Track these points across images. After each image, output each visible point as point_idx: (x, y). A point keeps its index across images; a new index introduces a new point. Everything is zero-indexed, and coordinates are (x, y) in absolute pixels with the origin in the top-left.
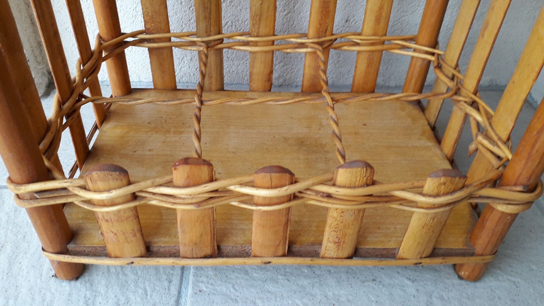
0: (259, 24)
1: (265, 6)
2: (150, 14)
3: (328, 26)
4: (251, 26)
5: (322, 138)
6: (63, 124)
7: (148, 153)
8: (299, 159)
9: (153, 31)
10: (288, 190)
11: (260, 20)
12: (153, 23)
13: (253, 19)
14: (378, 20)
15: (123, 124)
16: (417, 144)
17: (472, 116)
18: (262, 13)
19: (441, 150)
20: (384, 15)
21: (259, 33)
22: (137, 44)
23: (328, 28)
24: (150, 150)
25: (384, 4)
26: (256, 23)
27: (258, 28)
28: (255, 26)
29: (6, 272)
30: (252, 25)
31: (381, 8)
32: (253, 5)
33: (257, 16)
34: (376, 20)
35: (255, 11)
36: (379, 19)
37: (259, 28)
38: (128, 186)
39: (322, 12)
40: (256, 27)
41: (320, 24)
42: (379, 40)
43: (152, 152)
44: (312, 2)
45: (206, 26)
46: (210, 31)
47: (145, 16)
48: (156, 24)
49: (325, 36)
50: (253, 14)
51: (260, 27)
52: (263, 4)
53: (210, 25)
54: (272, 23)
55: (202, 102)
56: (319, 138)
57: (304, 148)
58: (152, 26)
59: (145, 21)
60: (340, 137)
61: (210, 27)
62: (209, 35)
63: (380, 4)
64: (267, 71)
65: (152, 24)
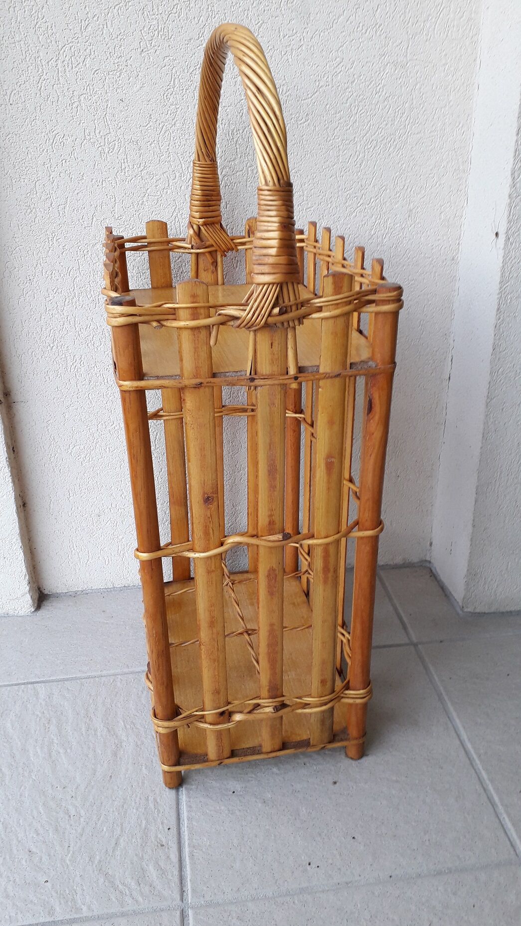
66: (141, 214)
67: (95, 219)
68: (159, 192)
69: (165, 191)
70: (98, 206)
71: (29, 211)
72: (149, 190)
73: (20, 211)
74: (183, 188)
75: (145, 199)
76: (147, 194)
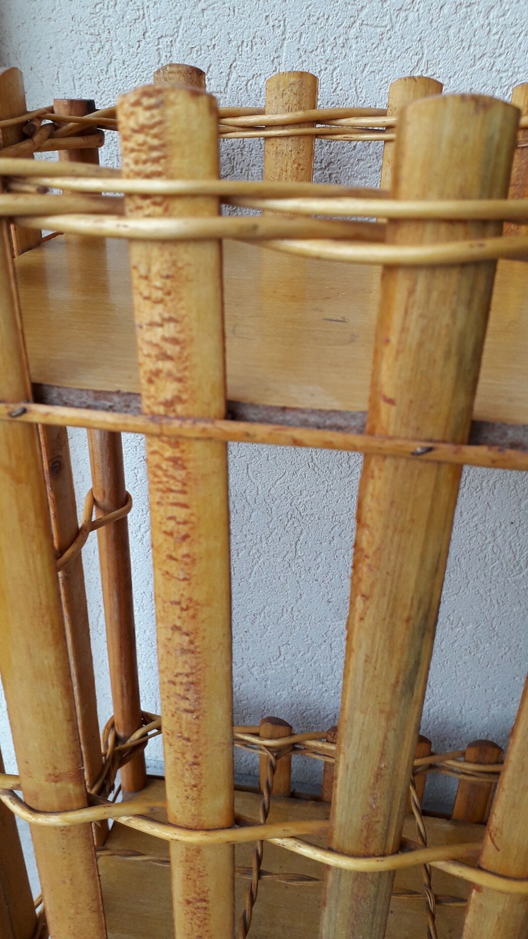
66: (338, 70)
67: (234, 75)
68: (388, 17)
69: (403, 14)
70: (245, 44)
71: (97, 45)
72: (365, 11)
73: (79, 46)
74: (446, 10)
75: (352, 32)
76: (359, 22)
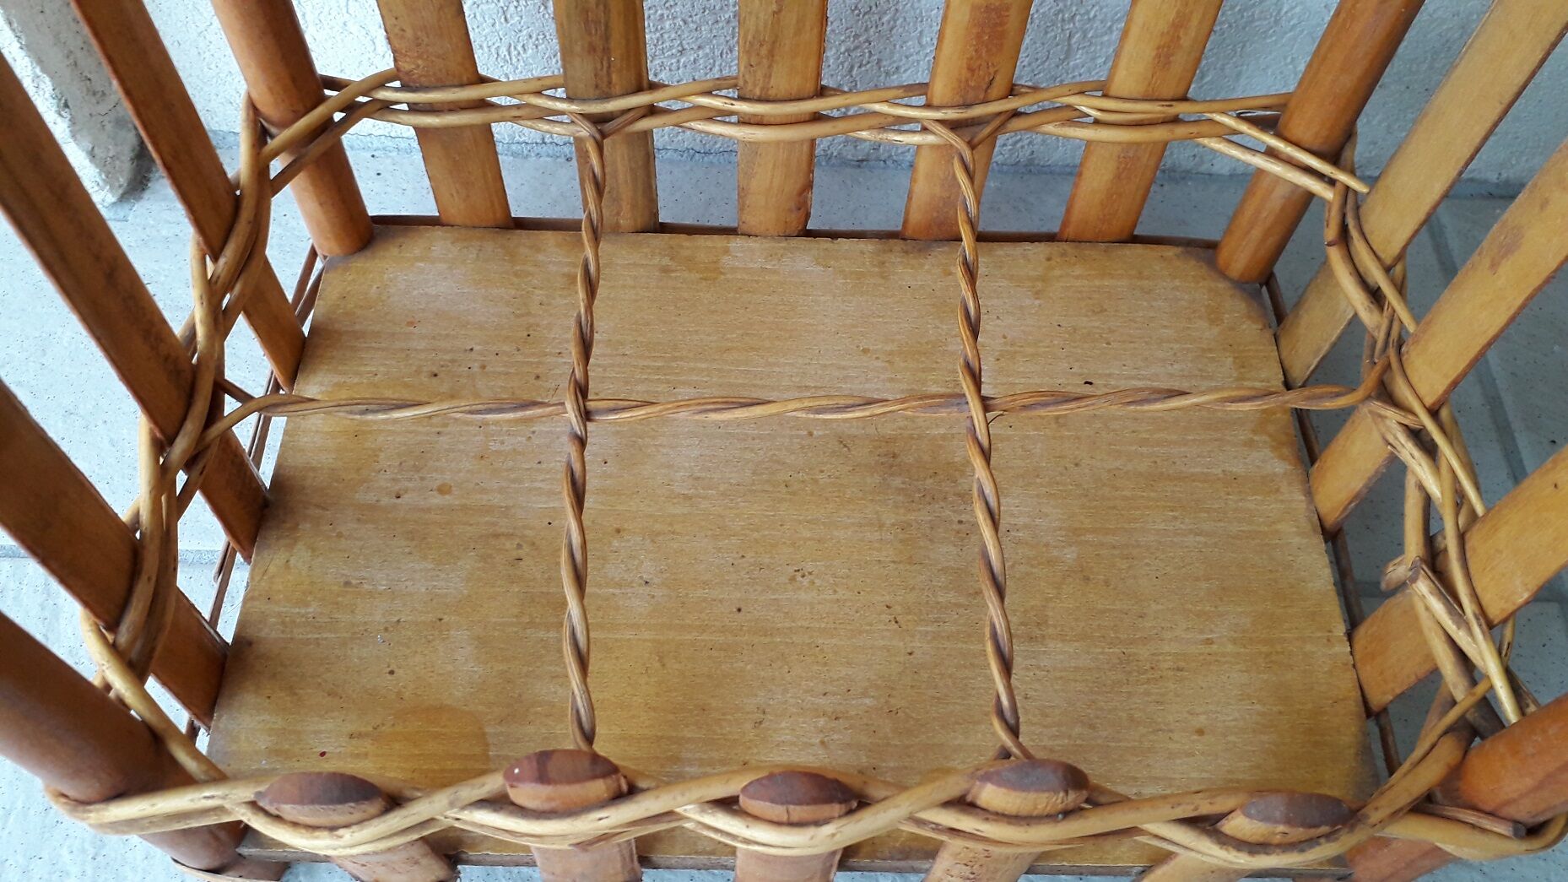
0: (770, 67)
1: (790, 19)
2: (409, 33)
3: (996, 72)
4: (742, 69)
5: (953, 436)
6: (178, 493)
7: (437, 500)
8: (881, 526)
9: (423, 79)
10: (838, 836)
11: (773, 56)
12: (419, 57)
13: (748, 52)
14: (1164, 56)
15: (356, 380)
16: (1238, 469)
17: (1414, 473)
18: (777, 36)
19: (1309, 493)
20: (1186, 42)
21: (768, 90)
22: (376, 115)
23: (998, 78)
24: (443, 490)
25: (1191, 13)
26: (759, 64)
27: (765, 76)
28: (755, 72)
29: (91, 851)
30: (745, 67)
31: (1179, 24)
32: (750, 13)
33: (761, 45)
34: (1158, 56)
35: (757, 31)
36: (1168, 56)
37: (768, 76)
38: (383, 819)
39: (979, 36)
40: (759, 74)
41: (971, 70)
42: (1160, 112)
43: (447, 497)
44: (948, 6)
45: (596, 69)
46: (610, 82)
47: (392, 36)
48: (433, 61)
49: (985, 101)
50: (750, 38)
51: (770, 76)
52: (783, 13)
53: (609, 67)
54: (812, 63)
55: (586, 416)
56: (944, 437)
57: (897, 482)
58: (418, 66)
59: (394, 51)
60: (1000, 578)
61: (609, 74)
62: (607, 97)
63: (1178, 13)
64: (794, 185)
65: (420, 62)
